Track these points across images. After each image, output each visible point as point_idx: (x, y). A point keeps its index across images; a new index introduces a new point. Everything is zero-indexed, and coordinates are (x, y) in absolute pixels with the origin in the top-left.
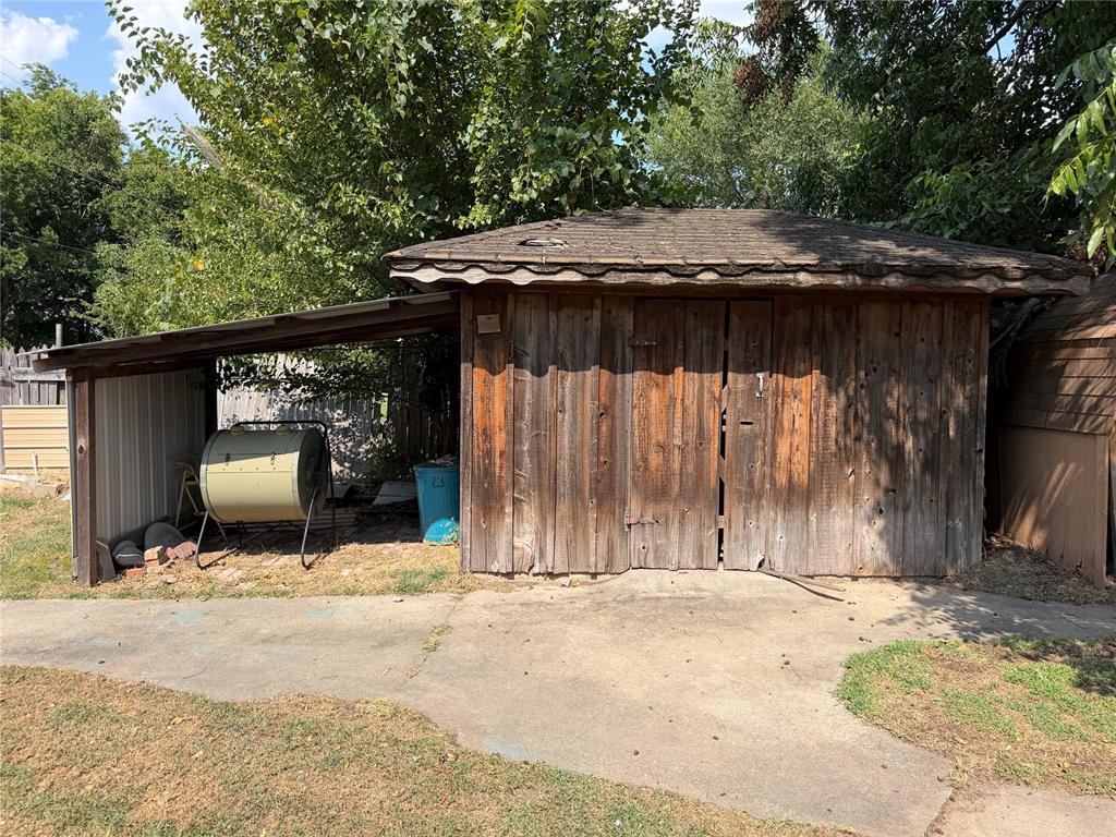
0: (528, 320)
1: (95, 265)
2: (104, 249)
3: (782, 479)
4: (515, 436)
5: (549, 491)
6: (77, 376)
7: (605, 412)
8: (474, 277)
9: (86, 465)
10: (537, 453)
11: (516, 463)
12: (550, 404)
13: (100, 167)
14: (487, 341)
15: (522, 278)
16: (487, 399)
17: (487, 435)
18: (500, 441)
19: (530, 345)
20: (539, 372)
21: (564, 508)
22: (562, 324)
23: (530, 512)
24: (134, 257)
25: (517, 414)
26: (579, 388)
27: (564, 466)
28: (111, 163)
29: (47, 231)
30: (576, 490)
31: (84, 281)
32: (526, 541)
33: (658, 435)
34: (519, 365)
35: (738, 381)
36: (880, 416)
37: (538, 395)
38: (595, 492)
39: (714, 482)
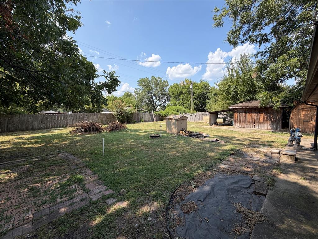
0: (239, 110)
1: (206, 102)
2: (207, 101)
3: (260, 122)
4: (238, 118)
5: (240, 121)
6: (210, 114)
7: (245, 116)
8: (234, 108)
9: (210, 119)
10: (239, 119)
11: (237, 120)
12: (240, 116)
13: (207, 91)
14: (236, 111)
15: (237, 108)
16: (236, 115)
17: (235, 118)
18: (236, 118)
19: (239, 112)
20: (240, 113)
21: (241, 123)
22: (242, 110)
23: (239, 123)
24: (210, 101)
25: (238, 116)
26: (243, 115)
27: (241, 120)
28: (208, 90)
29: (201, 99)
30: (242, 122)
31: (205, 104)
32: (238, 125)
33: (249, 118)
34: (238, 113)
35: (256, 114)
36: (270, 117)
37: (239, 115)
38: (244, 122)
39: (254, 121)
